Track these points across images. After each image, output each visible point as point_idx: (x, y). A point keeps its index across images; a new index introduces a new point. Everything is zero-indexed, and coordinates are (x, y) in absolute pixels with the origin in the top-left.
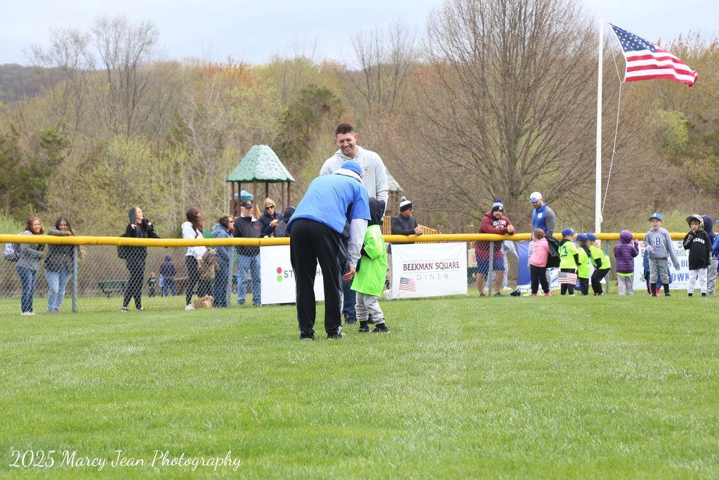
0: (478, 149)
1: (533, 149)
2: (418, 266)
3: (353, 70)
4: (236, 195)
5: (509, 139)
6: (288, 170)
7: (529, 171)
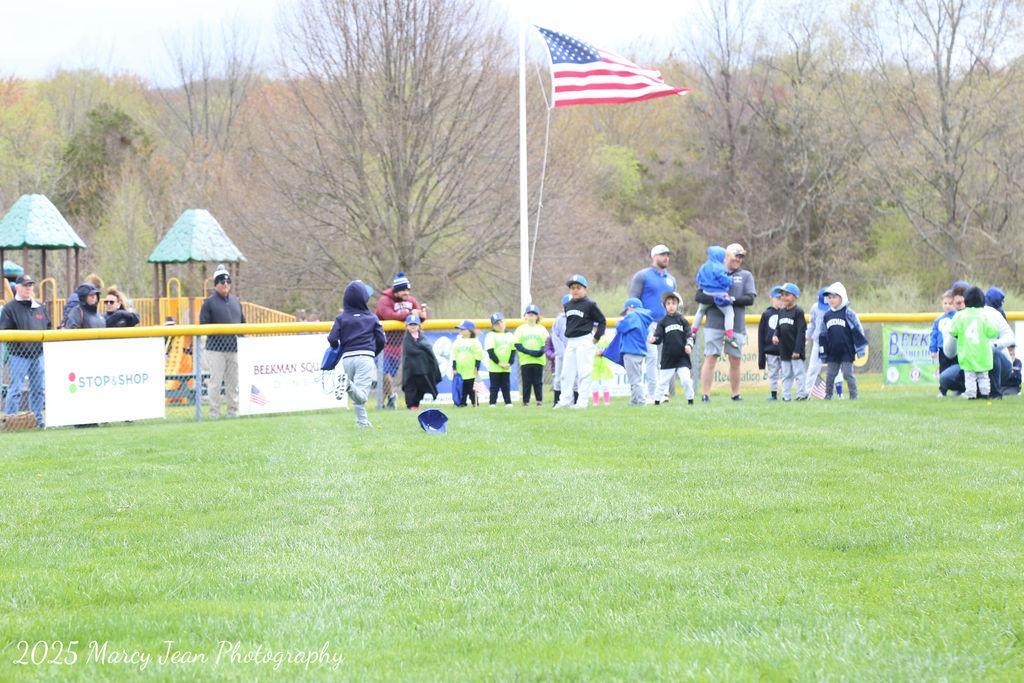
0: (355, 201)
1: (432, 201)
2: (275, 368)
5: (397, 188)
6: (75, 230)
7: (426, 232)
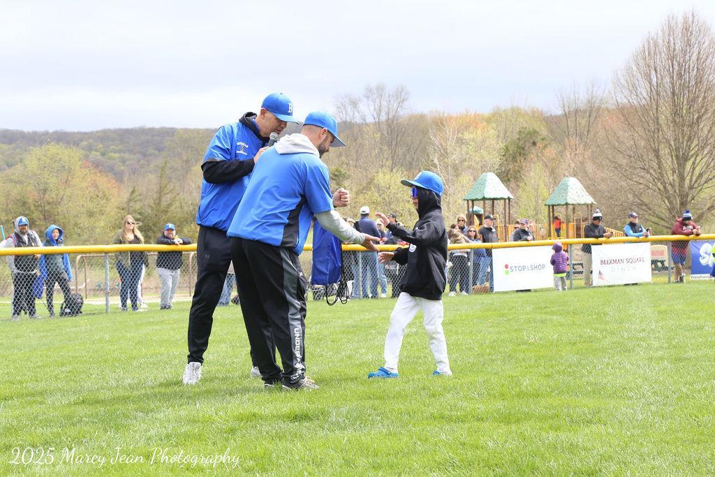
0: (655, 171)
1: (698, 169)
2: (612, 261)
4: (471, 210)
5: (678, 163)
6: (508, 190)
7: (695, 186)
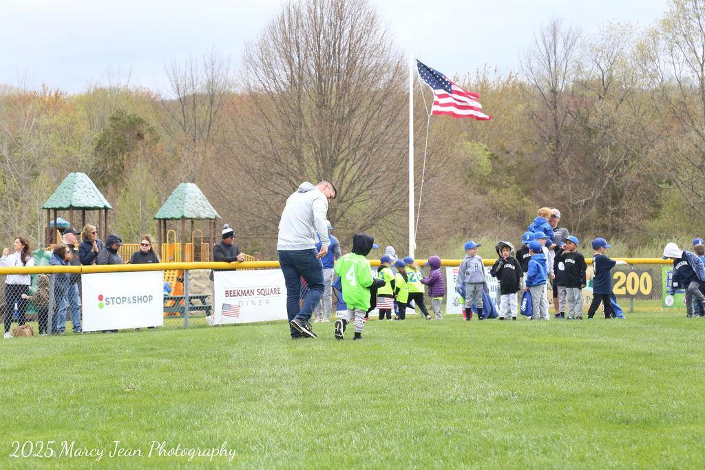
0: (295, 177)
1: (349, 177)
2: (240, 293)
3: (168, 99)
4: (52, 222)
5: (325, 168)
6: (105, 197)
